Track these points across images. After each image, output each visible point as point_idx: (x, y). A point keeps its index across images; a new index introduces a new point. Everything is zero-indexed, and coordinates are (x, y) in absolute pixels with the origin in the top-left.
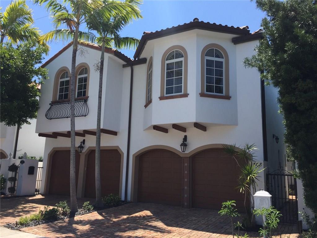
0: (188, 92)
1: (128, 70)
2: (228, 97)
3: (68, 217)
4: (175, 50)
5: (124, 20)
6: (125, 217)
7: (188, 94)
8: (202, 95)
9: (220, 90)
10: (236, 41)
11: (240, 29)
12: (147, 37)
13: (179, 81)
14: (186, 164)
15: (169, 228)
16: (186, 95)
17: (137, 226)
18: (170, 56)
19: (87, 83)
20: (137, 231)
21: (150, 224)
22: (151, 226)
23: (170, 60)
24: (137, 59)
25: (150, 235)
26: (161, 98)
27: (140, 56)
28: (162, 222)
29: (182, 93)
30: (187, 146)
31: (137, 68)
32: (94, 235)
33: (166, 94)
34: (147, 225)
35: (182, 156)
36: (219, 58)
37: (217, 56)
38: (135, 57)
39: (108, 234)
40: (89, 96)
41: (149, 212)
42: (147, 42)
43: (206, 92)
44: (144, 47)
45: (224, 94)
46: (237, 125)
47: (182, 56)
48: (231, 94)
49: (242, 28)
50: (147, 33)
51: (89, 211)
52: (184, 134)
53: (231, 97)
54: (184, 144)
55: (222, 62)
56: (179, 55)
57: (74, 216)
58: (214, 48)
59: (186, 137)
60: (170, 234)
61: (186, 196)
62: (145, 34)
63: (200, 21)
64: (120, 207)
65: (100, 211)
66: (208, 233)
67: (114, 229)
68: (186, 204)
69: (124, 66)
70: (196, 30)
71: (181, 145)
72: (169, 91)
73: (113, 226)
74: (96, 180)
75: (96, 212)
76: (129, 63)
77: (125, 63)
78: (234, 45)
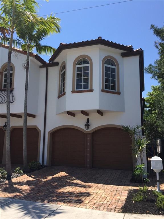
0: (93, 88)
1: (44, 70)
2: (119, 93)
3: (6, 180)
4: (83, 58)
5: (44, 33)
6: (50, 178)
7: (93, 90)
8: (103, 91)
9: (113, 88)
10: (124, 55)
11: (127, 47)
12: (63, 47)
13: (86, 80)
14: (88, 139)
15: (87, 184)
16: (91, 91)
17: (63, 184)
18: (79, 62)
19: (12, 78)
20: (66, 188)
21: (72, 182)
22: (73, 183)
23: (79, 65)
24: (51, 63)
25: (77, 190)
26: (73, 92)
27: (54, 61)
28: (79, 180)
29: (89, 89)
30: (90, 126)
31: (50, 69)
32: (36, 192)
33: (77, 89)
34: (70, 182)
35: (85, 133)
36: (113, 65)
37: (112, 65)
38: (50, 61)
39: (46, 192)
40: (14, 87)
41: (65, 173)
42: (62, 50)
43: (105, 89)
44: (59, 54)
45: (116, 91)
46: (124, 112)
47: (88, 63)
48: (120, 91)
49: (128, 46)
50: (63, 44)
51: (20, 174)
52: (88, 117)
53: (120, 93)
54: (88, 125)
55: (115, 69)
56: (86, 62)
57: (11, 179)
58: (110, 59)
59: (88, 119)
60: (90, 188)
61: (88, 160)
62: (61, 44)
63: (102, 39)
64: (41, 170)
65: (29, 174)
66: (115, 186)
67: (47, 187)
68: (88, 166)
69: (41, 67)
70: (100, 45)
71: (85, 125)
72: (79, 87)
73: (46, 185)
74: (23, 151)
75: (25, 175)
76: (44, 65)
77: (41, 65)
78: (122, 58)
